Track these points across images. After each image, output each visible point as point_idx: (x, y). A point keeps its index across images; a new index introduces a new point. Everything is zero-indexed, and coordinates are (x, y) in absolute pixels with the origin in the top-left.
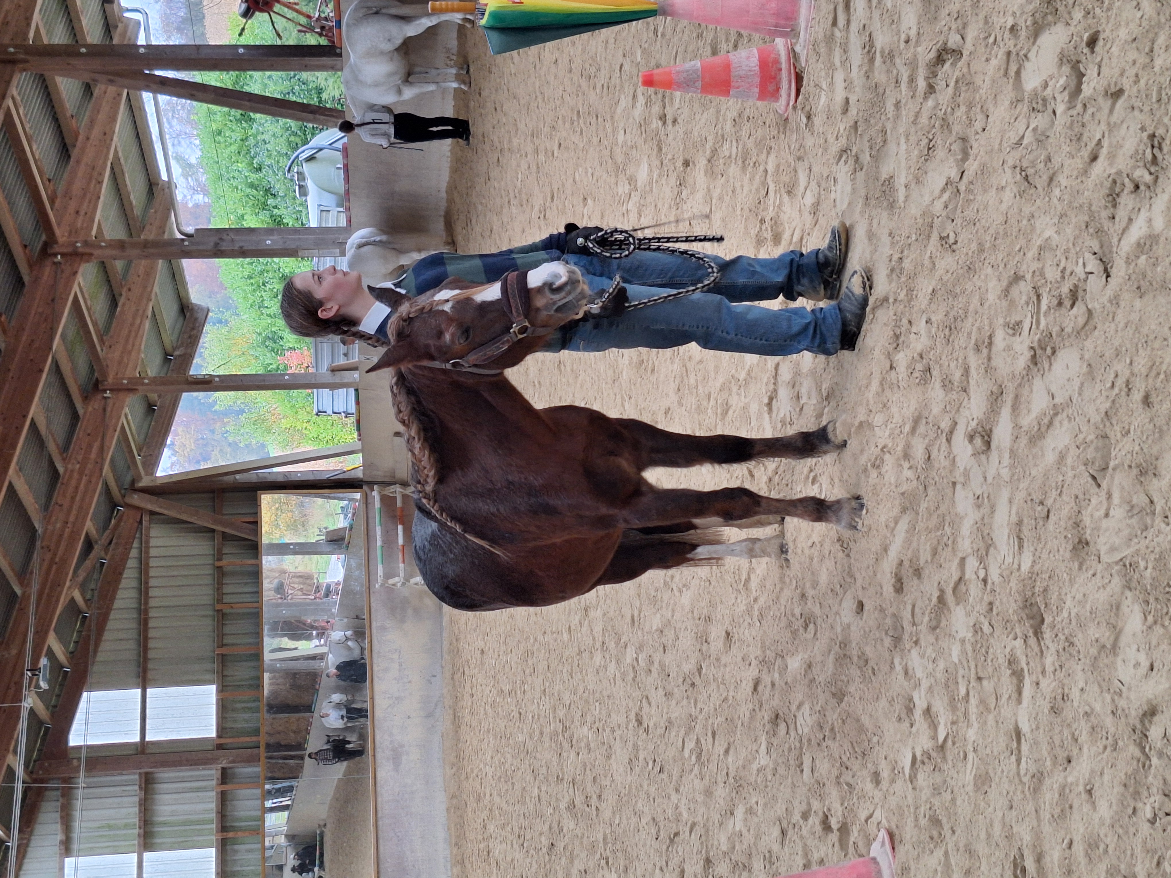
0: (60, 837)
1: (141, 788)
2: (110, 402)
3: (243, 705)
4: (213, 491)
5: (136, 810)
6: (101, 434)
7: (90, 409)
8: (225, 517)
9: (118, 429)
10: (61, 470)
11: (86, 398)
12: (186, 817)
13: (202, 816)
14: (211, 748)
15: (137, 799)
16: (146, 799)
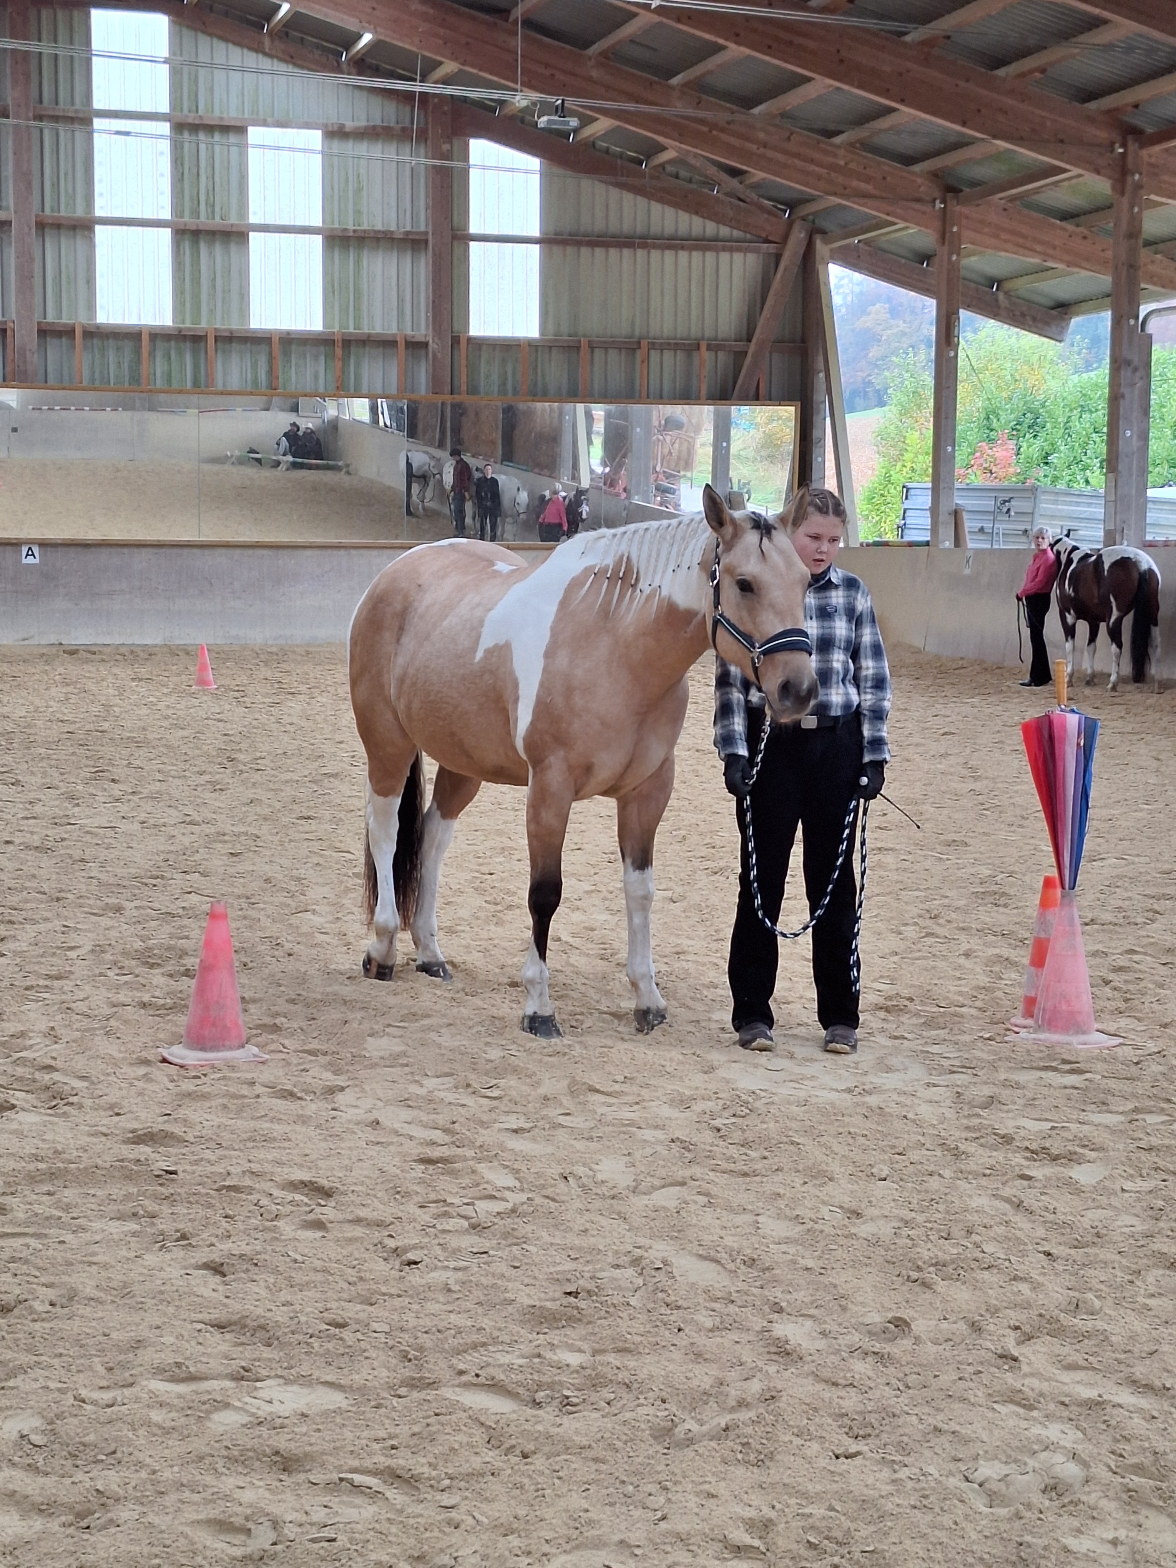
0: (349, 125)
1: (407, 233)
2: (927, 208)
3: (510, 374)
4: (803, 341)
5: (379, 227)
6: (884, 195)
7: (919, 181)
8: (767, 355)
9: (889, 218)
10: (838, 140)
11: (936, 175)
12: (365, 293)
13: (365, 314)
14: (456, 327)
15: (393, 228)
16: (393, 239)
